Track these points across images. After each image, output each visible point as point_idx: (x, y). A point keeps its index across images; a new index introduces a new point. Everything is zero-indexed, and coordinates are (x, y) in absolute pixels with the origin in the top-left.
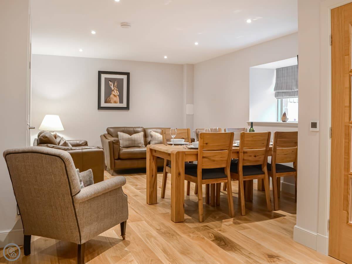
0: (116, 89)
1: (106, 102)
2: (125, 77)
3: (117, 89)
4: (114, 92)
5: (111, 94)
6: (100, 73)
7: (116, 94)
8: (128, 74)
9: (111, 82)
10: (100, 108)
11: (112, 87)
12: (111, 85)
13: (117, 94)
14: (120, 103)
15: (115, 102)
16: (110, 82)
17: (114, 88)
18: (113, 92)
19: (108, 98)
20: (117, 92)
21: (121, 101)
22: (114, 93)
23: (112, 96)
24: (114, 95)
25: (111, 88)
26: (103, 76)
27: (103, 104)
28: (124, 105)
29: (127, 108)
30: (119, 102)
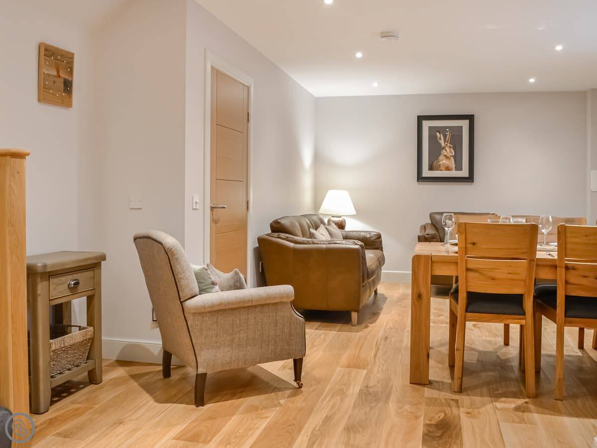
0: (448, 145)
1: (431, 168)
2: (465, 124)
3: (451, 145)
4: (446, 150)
5: (440, 154)
6: (420, 119)
7: (449, 154)
8: (470, 118)
9: (440, 133)
10: (420, 178)
11: (442, 142)
12: (440, 139)
13: (451, 154)
14: (456, 170)
15: (448, 169)
16: (438, 134)
17: (446, 143)
18: (444, 151)
19: (436, 161)
20: (450, 151)
21: (459, 167)
22: (445, 153)
23: (441, 157)
24: (445, 156)
25: (440, 144)
26: (426, 124)
27: (426, 173)
28: (464, 173)
29: (470, 179)
30: (454, 168)
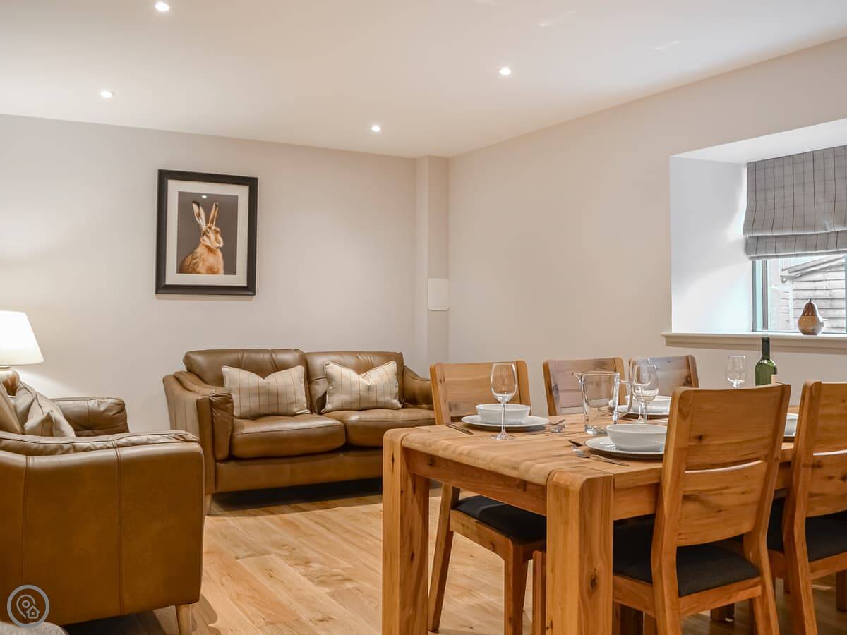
0: (213, 228)
1: (181, 269)
2: (242, 193)
3: (218, 229)
4: (209, 237)
6: (165, 176)
7: (214, 245)
8: (251, 183)
9: (198, 205)
10: (162, 287)
11: (202, 221)
12: (199, 215)
13: (218, 245)
14: (225, 274)
15: (211, 271)
16: (195, 206)
17: (209, 225)
18: (205, 238)
19: (190, 257)
20: (216, 239)
21: (230, 269)
22: (207, 243)
23: (200, 250)
24: (207, 247)
26: (175, 187)
27: (172, 277)
28: (240, 279)
29: (249, 289)
30: (222, 271)
